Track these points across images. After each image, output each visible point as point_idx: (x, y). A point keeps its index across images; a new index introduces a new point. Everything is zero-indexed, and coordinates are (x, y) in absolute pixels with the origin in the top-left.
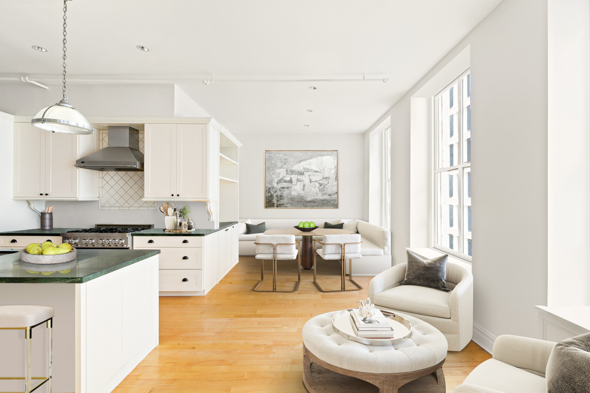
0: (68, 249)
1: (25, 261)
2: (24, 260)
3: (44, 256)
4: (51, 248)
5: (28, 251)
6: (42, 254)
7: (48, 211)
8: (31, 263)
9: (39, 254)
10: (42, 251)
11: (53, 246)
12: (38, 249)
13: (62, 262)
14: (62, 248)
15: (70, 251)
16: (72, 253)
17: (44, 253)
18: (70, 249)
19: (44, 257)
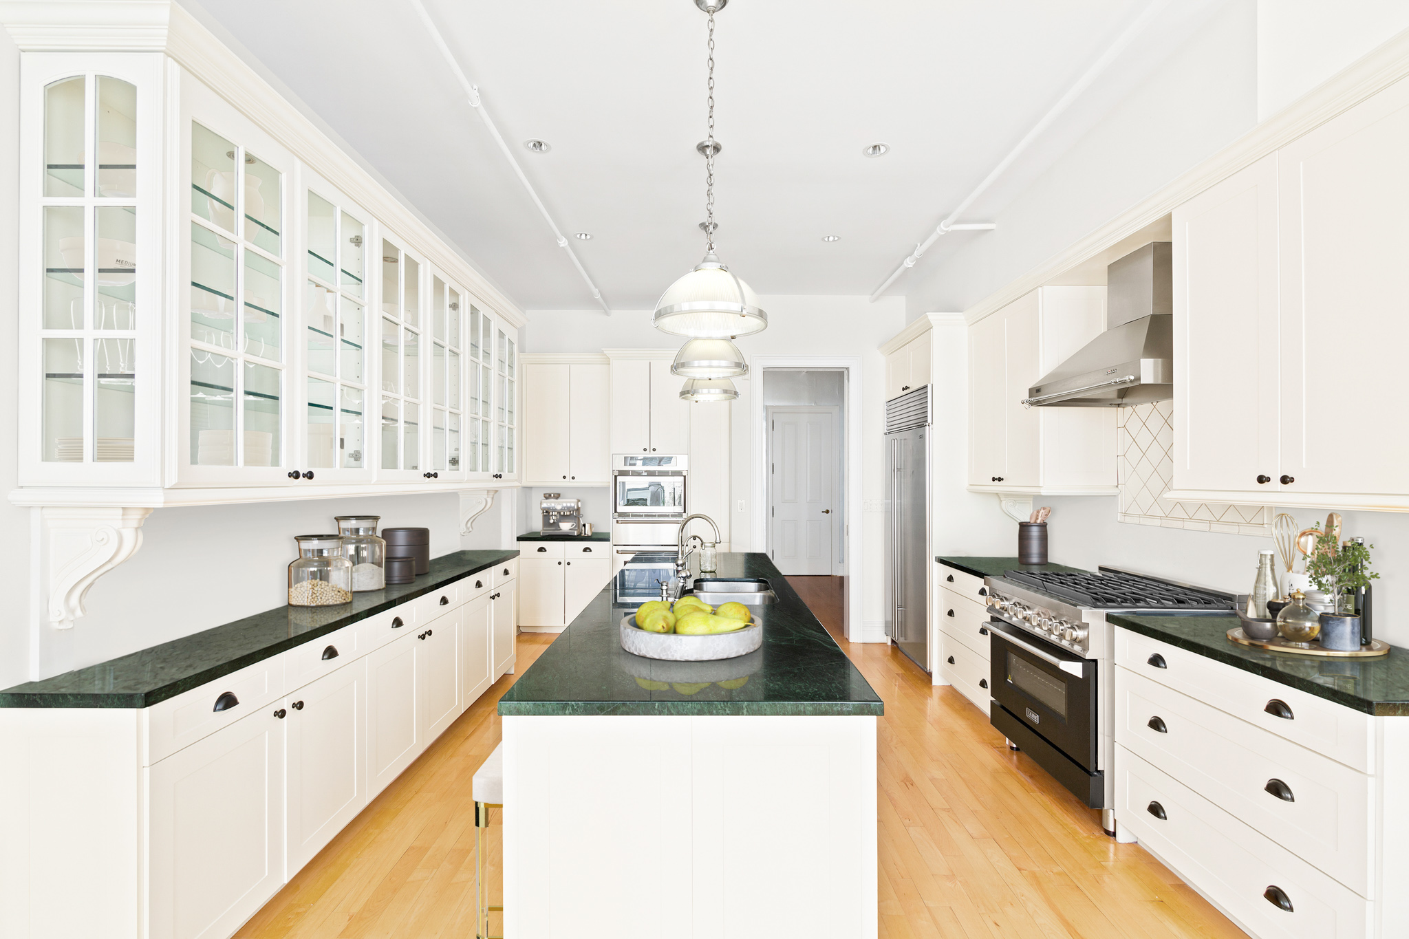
0: (741, 619)
1: (633, 650)
2: (629, 649)
3: (680, 637)
4: (698, 615)
5: (639, 623)
6: (675, 632)
7: (1037, 519)
8: (648, 656)
9: (667, 633)
10: (676, 623)
11: (702, 611)
12: (665, 619)
13: (725, 657)
14: (725, 616)
15: (746, 626)
16: (750, 632)
17: (679, 629)
18: (747, 619)
19: (681, 639)
